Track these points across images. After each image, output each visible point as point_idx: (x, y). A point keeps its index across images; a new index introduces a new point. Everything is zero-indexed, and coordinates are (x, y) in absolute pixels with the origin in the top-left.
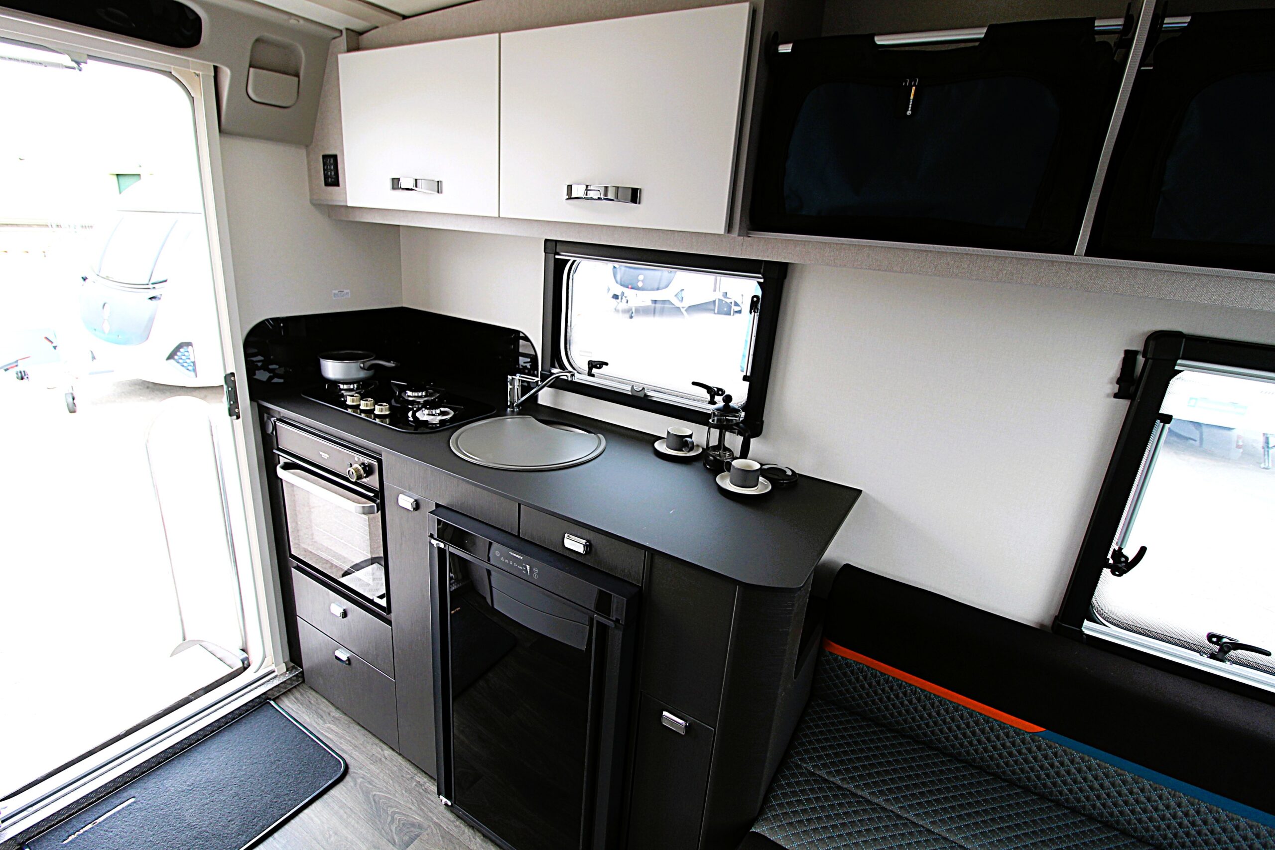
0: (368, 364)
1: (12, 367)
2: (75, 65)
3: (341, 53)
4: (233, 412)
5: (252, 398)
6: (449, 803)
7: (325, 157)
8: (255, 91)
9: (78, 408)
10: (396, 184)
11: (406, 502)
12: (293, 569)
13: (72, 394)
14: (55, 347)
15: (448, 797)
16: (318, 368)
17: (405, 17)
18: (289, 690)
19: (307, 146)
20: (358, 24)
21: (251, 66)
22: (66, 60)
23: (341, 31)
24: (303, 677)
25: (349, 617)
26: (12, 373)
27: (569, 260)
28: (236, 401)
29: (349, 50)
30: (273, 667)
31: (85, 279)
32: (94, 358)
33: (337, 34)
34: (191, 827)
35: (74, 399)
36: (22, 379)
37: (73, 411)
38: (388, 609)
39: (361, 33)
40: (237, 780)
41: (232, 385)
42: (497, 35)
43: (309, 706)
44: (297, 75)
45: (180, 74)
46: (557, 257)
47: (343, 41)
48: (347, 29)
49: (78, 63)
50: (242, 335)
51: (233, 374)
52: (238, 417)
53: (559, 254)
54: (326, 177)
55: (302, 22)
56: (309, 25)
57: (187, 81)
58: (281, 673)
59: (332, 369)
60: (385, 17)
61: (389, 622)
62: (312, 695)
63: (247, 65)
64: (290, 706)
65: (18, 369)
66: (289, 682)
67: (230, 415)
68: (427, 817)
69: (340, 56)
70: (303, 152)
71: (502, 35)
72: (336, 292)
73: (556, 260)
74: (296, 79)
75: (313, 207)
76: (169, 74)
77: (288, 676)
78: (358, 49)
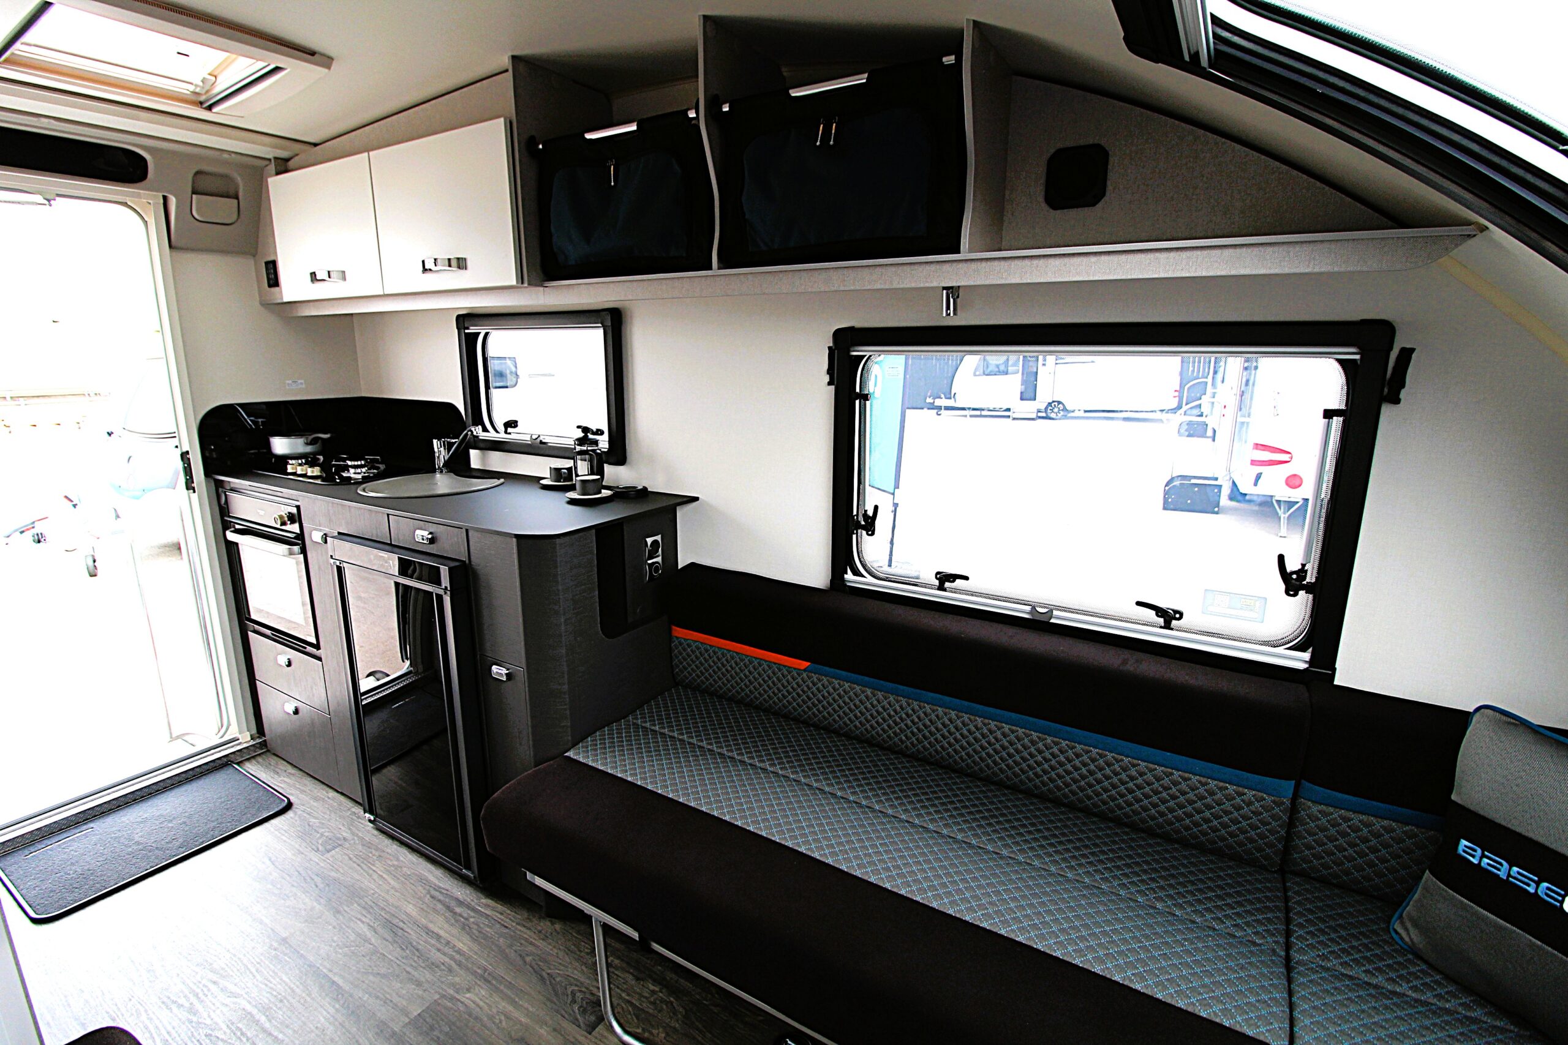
0: (311, 438)
1: (28, 530)
2: (46, 202)
3: (271, 176)
4: (189, 486)
5: (208, 474)
6: (372, 818)
7: (267, 263)
8: (198, 214)
9: (99, 572)
10: (313, 276)
11: (317, 536)
12: (249, 633)
13: (93, 556)
14: (75, 506)
15: (371, 813)
16: (268, 446)
17: (315, 145)
18: (253, 757)
19: (254, 256)
20: (284, 154)
21: (194, 192)
22: (39, 199)
23: (270, 160)
24: (266, 746)
25: (293, 666)
26: (29, 535)
27: (479, 333)
28: (191, 477)
29: (278, 173)
30: (237, 735)
31: (110, 434)
32: (118, 517)
33: (267, 162)
34: (138, 843)
35: (94, 561)
36: (39, 541)
37: (93, 575)
38: (317, 646)
39: (287, 160)
40: (187, 814)
41: (187, 462)
42: (366, 154)
43: (268, 767)
44: (237, 197)
45: (135, 204)
46: (466, 331)
47: (272, 168)
48: (276, 158)
49: (49, 201)
50: (195, 418)
51: (187, 452)
52: (194, 492)
53: (468, 329)
54: (269, 279)
55: (233, 155)
56: (239, 157)
57: (141, 208)
58: (245, 739)
59: (280, 445)
60: (297, 147)
61: (320, 659)
62: (273, 760)
63: (190, 193)
64: (252, 768)
65: (34, 531)
66: (252, 748)
67: (188, 489)
68: (353, 834)
69: (270, 180)
70: (252, 262)
71: (371, 153)
72: (290, 382)
73: (466, 334)
74: (236, 201)
75: (263, 309)
76: (125, 204)
77: (252, 743)
78: (286, 171)
